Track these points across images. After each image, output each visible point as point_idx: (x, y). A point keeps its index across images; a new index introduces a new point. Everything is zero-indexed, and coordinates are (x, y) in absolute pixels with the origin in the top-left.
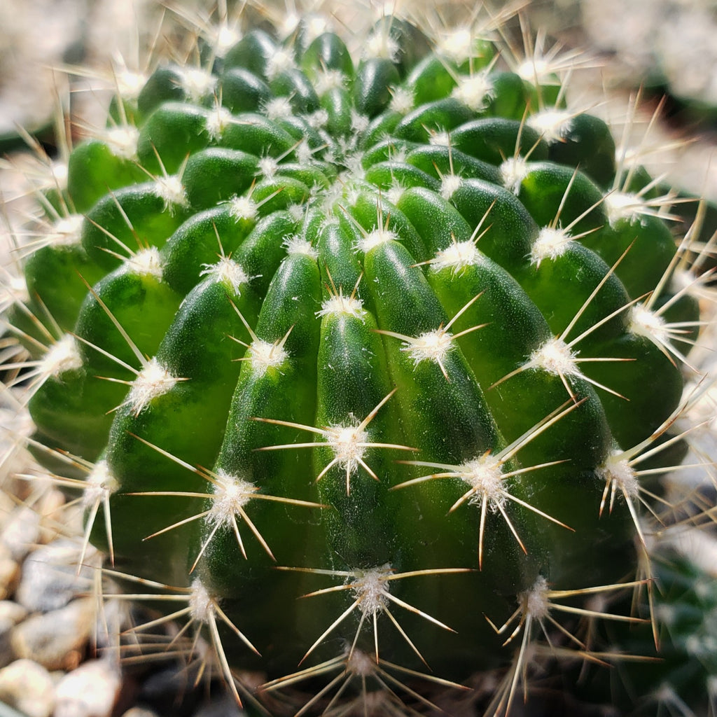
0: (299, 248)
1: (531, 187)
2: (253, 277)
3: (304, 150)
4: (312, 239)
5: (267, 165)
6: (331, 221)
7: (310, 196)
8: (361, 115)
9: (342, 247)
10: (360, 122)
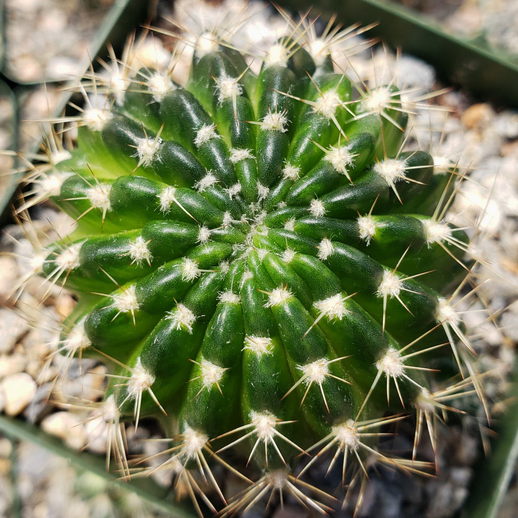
0: (229, 298)
1: (378, 238)
2: (199, 317)
3: (227, 217)
4: (236, 291)
5: (204, 233)
6: (248, 276)
7: (232, 251)
8: (264, 186)
9: (257, 305)
10: (263, 191)
